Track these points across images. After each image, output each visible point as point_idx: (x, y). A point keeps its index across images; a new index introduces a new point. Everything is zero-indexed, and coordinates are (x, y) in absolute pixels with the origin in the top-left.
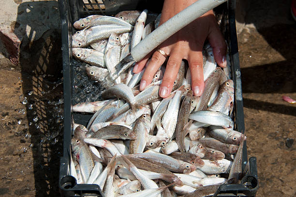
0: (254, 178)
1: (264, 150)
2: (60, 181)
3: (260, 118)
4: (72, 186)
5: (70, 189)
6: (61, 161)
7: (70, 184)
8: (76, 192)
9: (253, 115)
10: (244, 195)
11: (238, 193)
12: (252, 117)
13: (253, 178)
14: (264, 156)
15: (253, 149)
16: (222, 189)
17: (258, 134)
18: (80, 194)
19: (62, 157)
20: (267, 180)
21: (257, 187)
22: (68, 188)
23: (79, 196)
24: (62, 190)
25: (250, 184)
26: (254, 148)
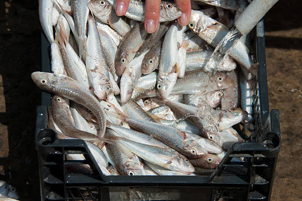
0: (276, 135)
1: (294, 98)
2: (37, 135)
3: (290, 57)
4: (52, 142)
5: (49, 145)
6: (38, 111)
7: (49, 139)
8: (57, 149)
9: (282, 54)
10: (263, 156)
11: (256, 153)
12: (280, 57)
13: (274, 135)
14: (294, 106)
15: (280, 97)
16: (236, 149)
17: (288, 78)
18: (61, 152)
19: (39, 106)
20: (296, 136)
21: (279, 146)
22: (47, 144)
23: (60, 153)
24: (40, 147)
25: (271, 142)
26: (281, 95)
